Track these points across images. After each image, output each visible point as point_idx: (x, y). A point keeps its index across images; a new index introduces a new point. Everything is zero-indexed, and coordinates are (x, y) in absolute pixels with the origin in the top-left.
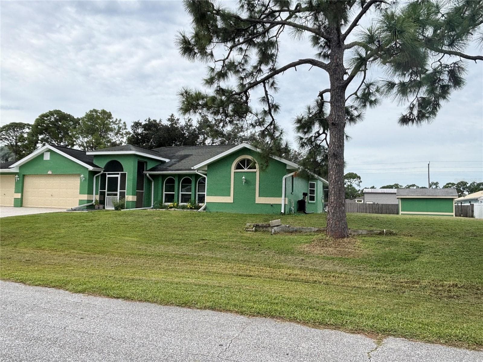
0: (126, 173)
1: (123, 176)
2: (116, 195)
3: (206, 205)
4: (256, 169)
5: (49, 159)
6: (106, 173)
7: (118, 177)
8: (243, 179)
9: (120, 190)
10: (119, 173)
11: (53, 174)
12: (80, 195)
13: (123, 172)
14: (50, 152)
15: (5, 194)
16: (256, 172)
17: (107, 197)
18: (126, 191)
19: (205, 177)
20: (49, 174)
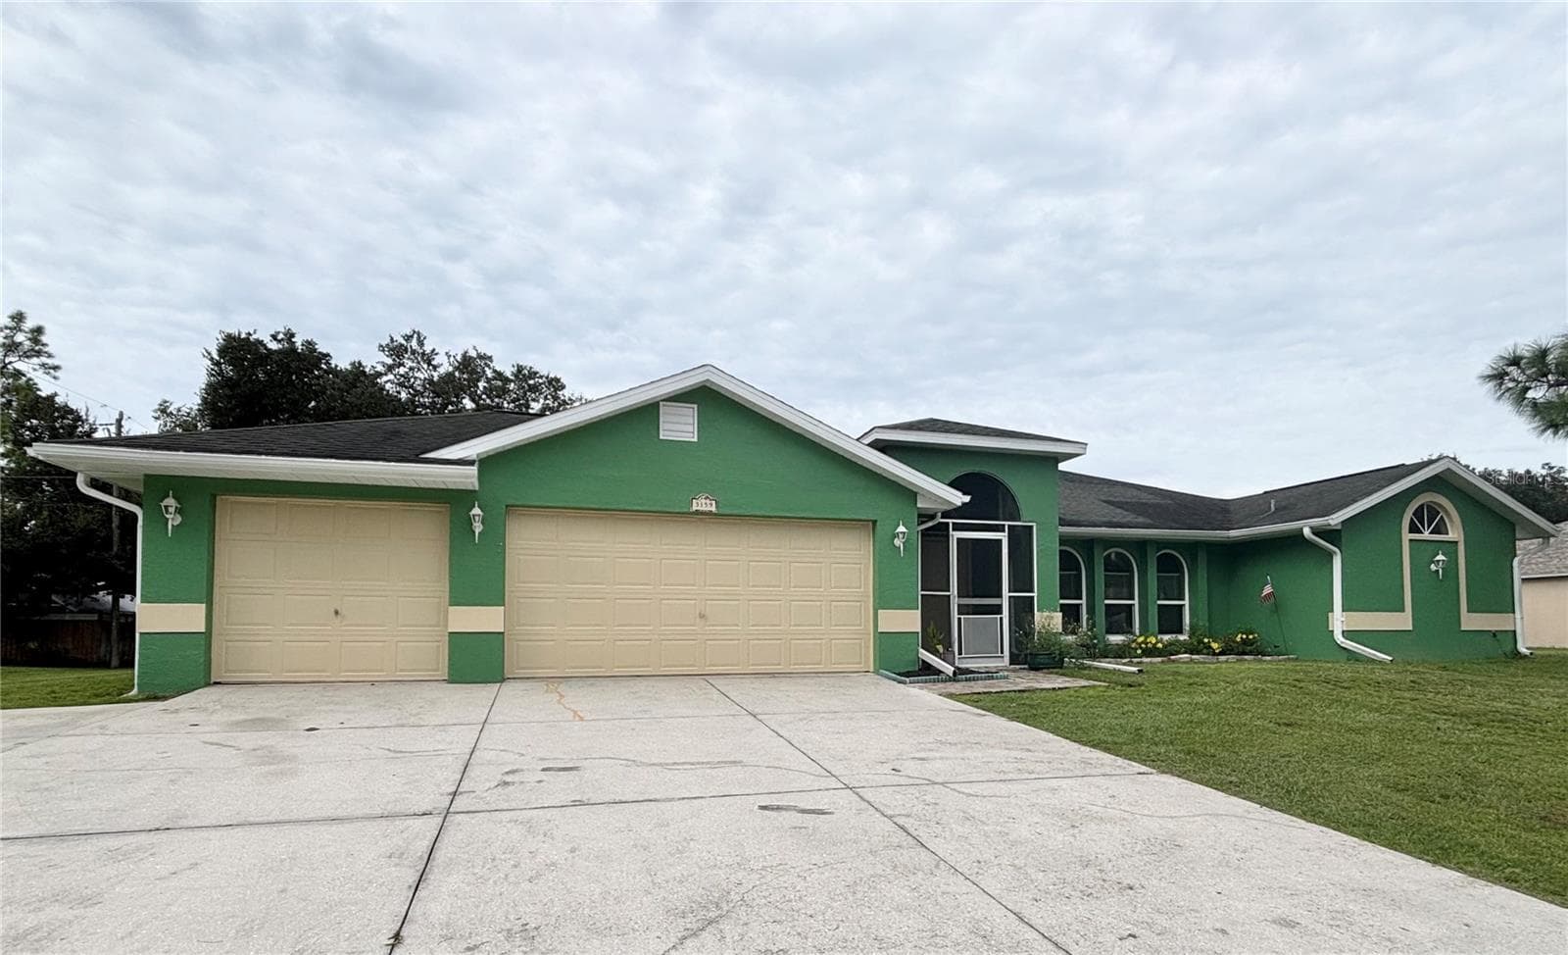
0: (1031, 527)
1: (1021, 540)
2: (998, 610)
3: (1339, 638)
4: (1451, 535)
5: (695, 440)
6: (948, 524)
7: (1001, 540)
8: (1438, 561)
9: (1009, 592)
10: (1004, 525)
11: (721, 511)
12: (880, 611)
13: (1020, 521)
14: (695, 406)
15: (337, 613)
16: (1457, 542)
17: (959, 619)
18: (1035, 595)
19: (1335, 553)
20: (697, 512)
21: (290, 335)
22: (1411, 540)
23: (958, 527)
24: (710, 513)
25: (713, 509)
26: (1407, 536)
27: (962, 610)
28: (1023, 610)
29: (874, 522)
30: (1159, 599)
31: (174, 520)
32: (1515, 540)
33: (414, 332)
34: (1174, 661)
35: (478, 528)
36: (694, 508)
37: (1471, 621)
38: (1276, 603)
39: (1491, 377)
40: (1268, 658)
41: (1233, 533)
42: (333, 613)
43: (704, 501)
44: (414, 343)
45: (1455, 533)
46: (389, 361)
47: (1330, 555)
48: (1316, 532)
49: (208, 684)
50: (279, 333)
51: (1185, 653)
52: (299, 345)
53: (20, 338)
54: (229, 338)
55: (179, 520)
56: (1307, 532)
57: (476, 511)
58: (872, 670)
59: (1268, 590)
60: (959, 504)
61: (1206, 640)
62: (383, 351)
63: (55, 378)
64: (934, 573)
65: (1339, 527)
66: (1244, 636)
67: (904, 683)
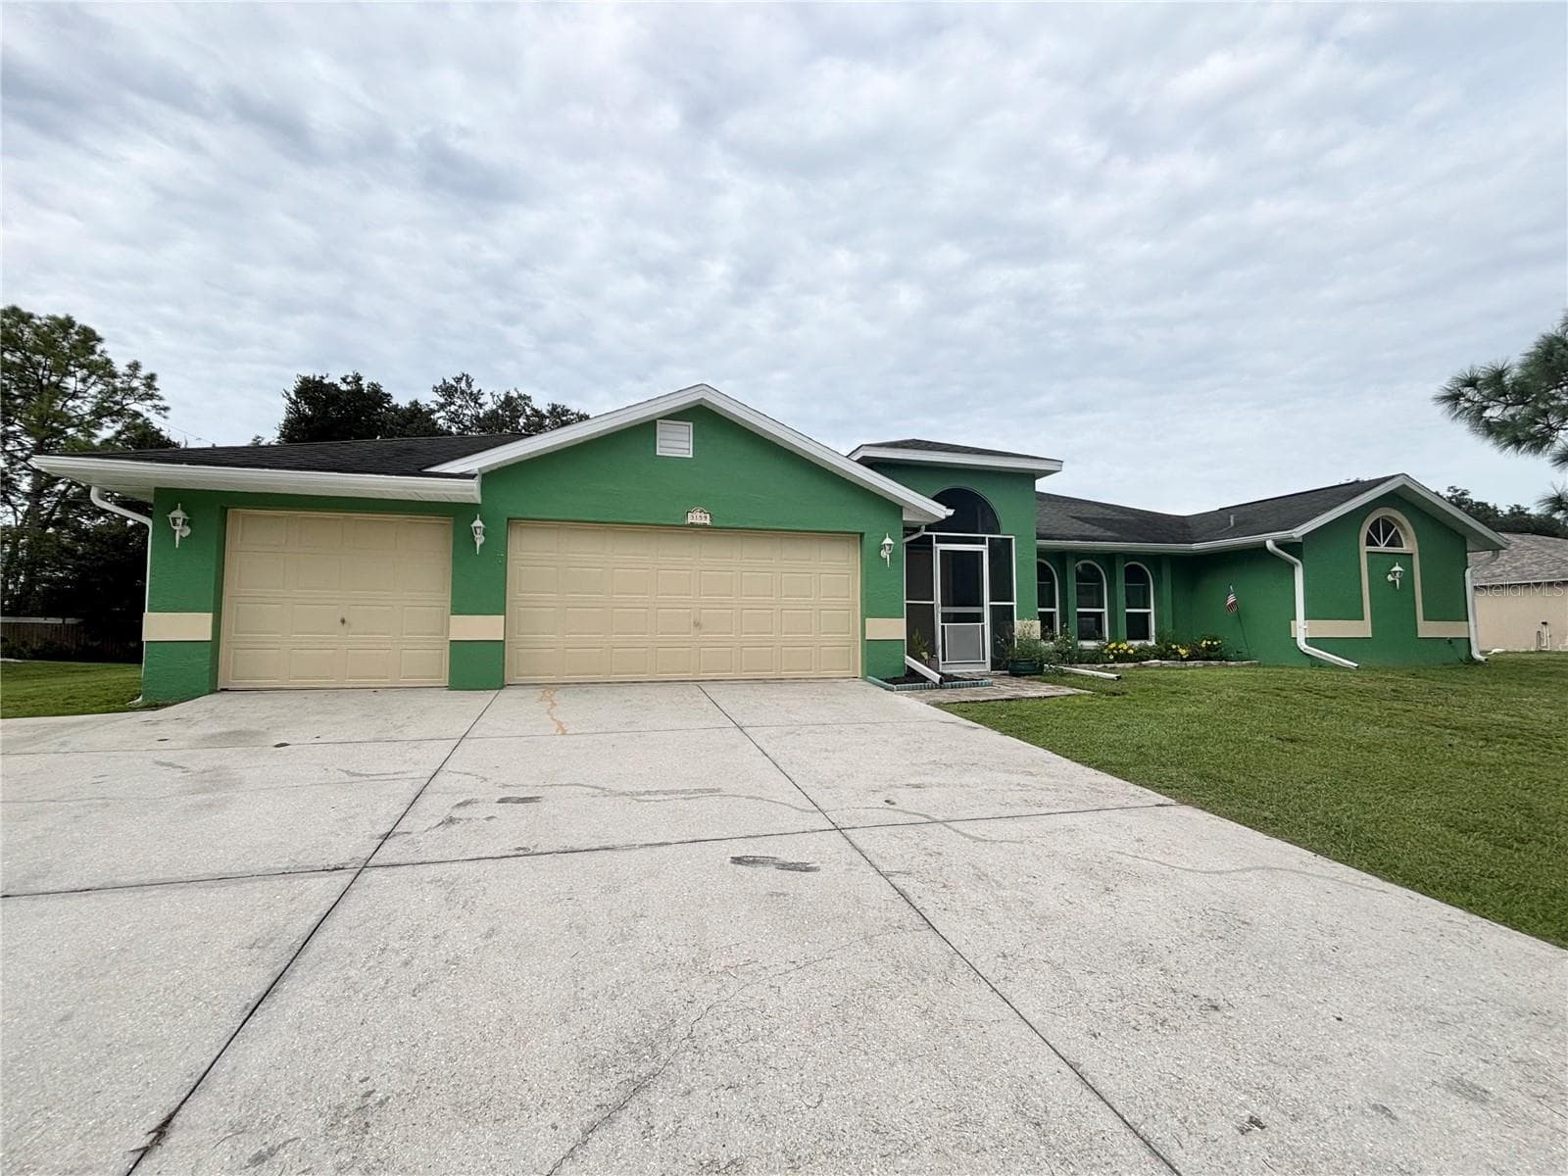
0: (1011, 540)
1: (1001, 553)
2: (978, 618)
3: (1302, 645)
4: (1405, 548)
5: (691, 456)
6: (932, 536)
7: (982, 552)
8: (1395, 572)
9: (990, 601)
10: (984, 538)
11: (716, 524)
12: (867, 619)
13: (999, 533)
14: (691, 424)
15: (343, 621)
16: (1412, 554)
17: (943, 627)
18: (1015, 603)
19: (1296, 564)
20: (692, 525)
21: (358, 379)
22: (1368, 552)
23: (941, 540)
24: (704, 526)
25: (708, 522)
26: (1364, 549)
27: (946, 618)
28: (1003, 619)
29: (862, 535)
30: (1128, 608)
31: (182, 531)
32: (1466, 552)
33: (464, 375)
34: (1145, 666)
35: (480, 540)
36: (690, 521)
37: (1427, 629)
38: (1239, 613)
39: (1445, 399)
40: (1233, 663)
41: (1195, 546)
42: (340, 624)
43: (698, 514)
44: (463, 385)
45: (1409, 545)
46: (442, 400)
47: (1292, 567)
48: (1279, 544)
49: (214, 691)
50: (348, 376)
51: (1155, 658)
52: (365, 387)
53: (135, 383)
54: (305, 381)
55: (187, 531)
56: (1270, 545)
57: (478, 523)
58: (860, 675)
59: (1231, 599)
60: (944, 517)
61: (1174, 647)
62: (437, 391)
63: (165, 417)
64: (918, 584)
65: (1301, 540)
66: (1209, 643)
67: (892, 690)
